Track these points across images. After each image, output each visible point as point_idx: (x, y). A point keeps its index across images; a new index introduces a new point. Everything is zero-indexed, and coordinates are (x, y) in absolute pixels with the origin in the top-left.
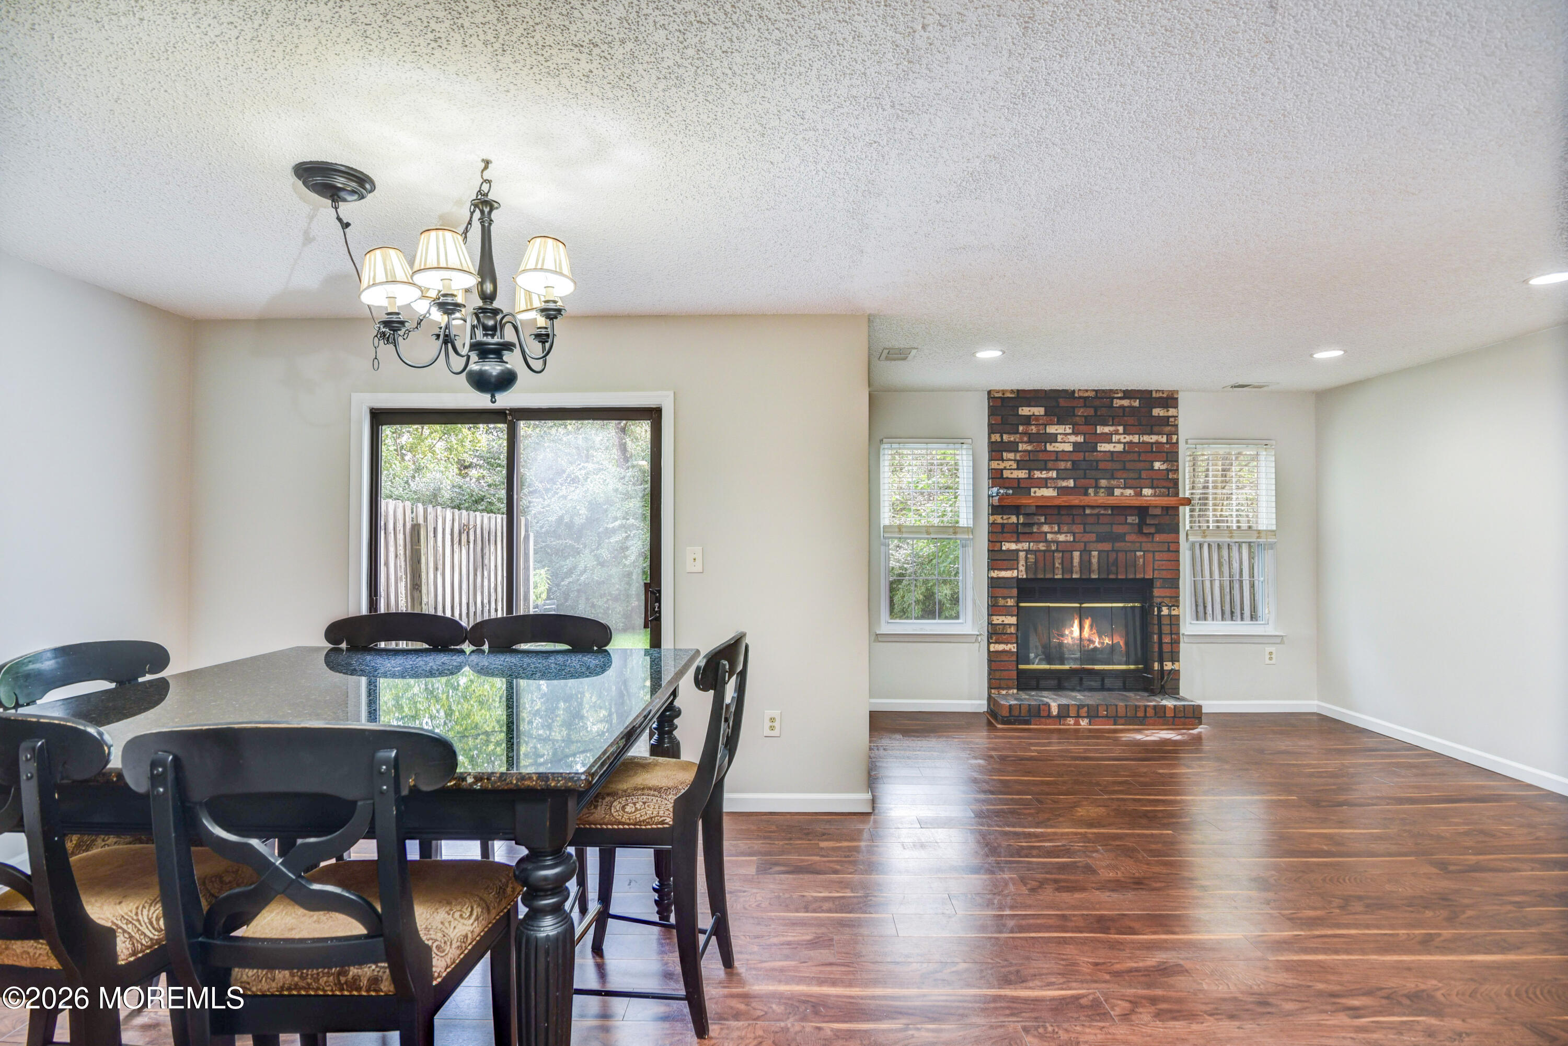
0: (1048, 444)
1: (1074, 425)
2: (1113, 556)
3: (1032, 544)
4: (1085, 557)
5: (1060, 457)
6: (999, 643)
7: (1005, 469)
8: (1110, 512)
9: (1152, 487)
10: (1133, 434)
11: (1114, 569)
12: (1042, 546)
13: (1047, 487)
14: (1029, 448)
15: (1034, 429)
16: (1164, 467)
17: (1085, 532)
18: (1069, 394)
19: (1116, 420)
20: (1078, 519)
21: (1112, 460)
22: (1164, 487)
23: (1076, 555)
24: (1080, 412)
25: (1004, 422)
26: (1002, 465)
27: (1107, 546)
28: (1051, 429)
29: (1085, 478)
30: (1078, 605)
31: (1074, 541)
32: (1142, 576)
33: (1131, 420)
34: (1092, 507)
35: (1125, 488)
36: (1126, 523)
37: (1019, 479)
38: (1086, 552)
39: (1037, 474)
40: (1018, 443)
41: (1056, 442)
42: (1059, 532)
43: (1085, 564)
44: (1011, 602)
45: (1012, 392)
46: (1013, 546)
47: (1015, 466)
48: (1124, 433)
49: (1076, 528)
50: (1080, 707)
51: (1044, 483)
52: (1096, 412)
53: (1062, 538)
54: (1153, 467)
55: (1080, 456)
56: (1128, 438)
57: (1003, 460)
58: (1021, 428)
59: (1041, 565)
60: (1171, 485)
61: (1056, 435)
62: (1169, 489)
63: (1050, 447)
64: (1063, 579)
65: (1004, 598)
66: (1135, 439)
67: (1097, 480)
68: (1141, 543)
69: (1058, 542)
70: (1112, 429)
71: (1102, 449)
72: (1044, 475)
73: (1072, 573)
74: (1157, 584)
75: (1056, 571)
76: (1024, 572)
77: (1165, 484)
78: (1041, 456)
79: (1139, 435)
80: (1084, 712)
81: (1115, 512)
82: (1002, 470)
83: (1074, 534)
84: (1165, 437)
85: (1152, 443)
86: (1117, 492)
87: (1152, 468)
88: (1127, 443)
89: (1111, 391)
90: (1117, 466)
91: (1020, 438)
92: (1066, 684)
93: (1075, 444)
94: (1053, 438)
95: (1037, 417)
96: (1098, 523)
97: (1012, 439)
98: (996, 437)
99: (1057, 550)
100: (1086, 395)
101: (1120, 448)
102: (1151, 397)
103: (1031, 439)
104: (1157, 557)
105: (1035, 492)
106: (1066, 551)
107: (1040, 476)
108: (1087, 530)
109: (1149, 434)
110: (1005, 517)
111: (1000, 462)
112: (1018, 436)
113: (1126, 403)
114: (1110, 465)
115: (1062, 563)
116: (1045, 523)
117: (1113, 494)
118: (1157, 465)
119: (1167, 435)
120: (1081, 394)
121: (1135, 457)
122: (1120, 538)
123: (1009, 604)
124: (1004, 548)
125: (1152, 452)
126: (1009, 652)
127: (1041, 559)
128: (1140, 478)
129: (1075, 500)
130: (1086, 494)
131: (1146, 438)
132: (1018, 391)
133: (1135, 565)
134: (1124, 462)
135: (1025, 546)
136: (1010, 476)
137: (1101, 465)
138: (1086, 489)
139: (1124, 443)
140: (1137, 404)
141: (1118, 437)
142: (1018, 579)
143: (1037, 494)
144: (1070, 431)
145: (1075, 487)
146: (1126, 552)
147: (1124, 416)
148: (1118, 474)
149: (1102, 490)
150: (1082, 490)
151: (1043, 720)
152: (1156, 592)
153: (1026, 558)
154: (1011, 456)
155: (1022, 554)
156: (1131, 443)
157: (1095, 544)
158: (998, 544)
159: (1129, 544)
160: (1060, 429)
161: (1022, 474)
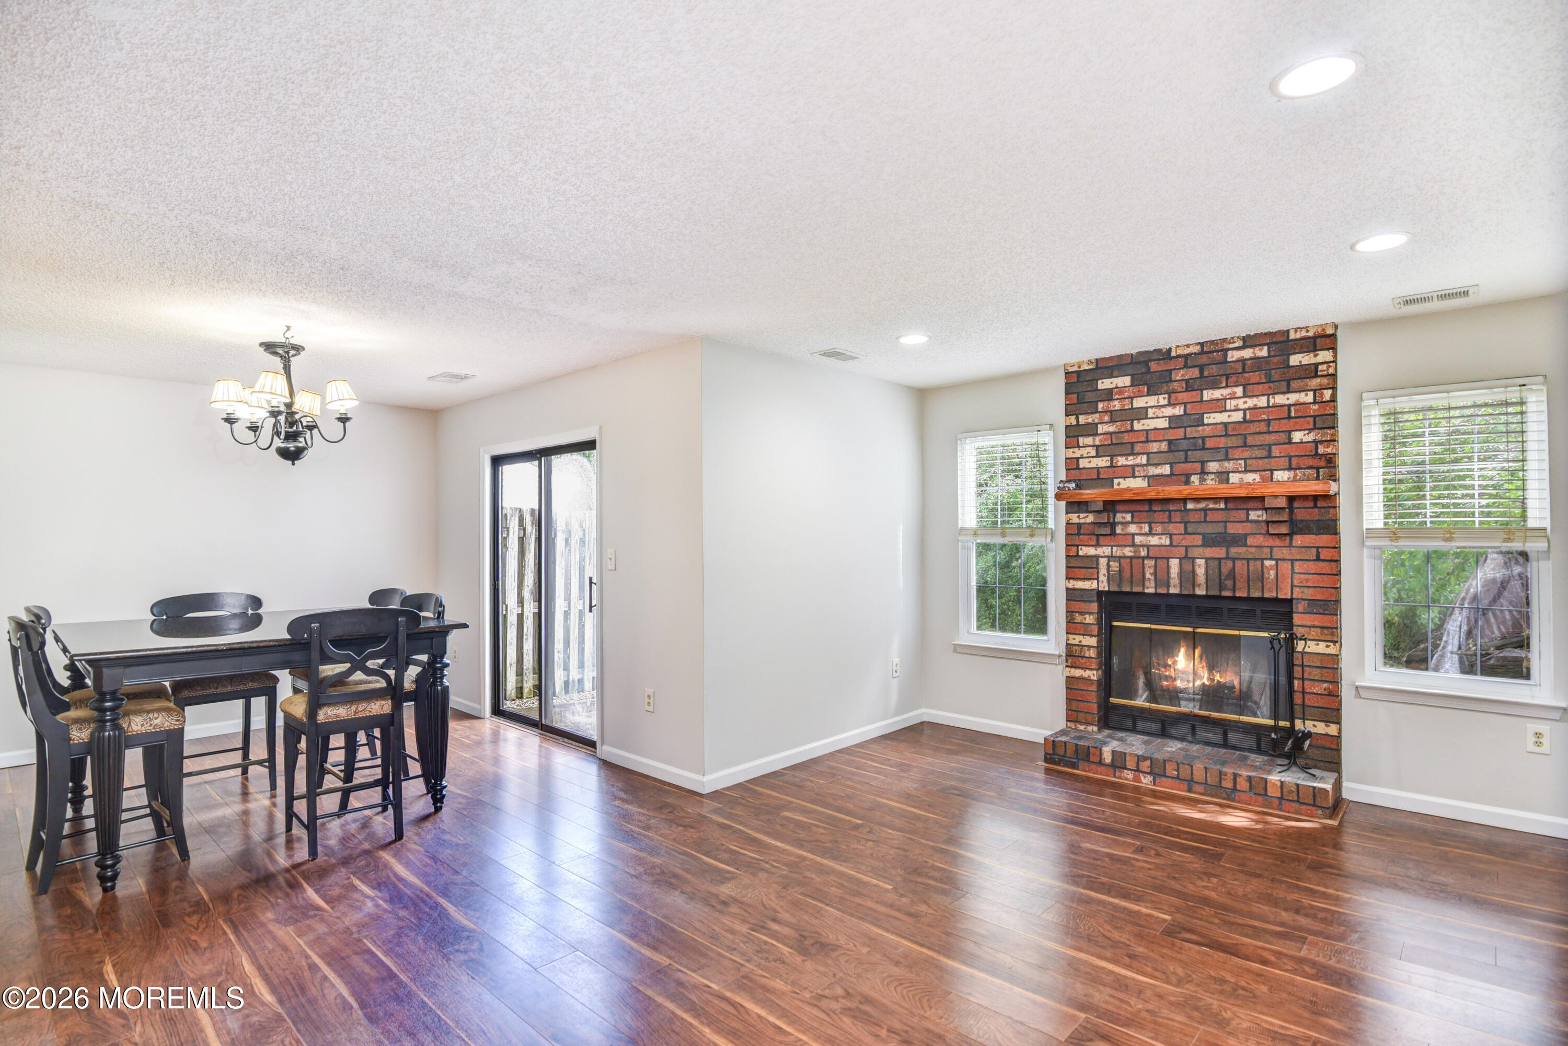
0: (1135, 422)
1: (1170, 393)
2: (1227, 566)
3: (1115, 549)
4: (1187, 567)
5: (1151, 437)
6: (1076, 667)
7: (1082, 457)
8: (1222, 506)
9: (1290, 468)
10: (1257, 396)
11: (1229, 583)
12: (1128, 551)
13: (1134, 477)
14: (1111, 428)
15: (1117, 405)
16: (1310, 437)
17: (1186, 533)
18: (1165, 355)
19: (1232, 379)
20: (1177, 517)
21: (1226, 435)
22: (1310, 468)
23: (1174, 564)
24: (1179, 375)
25: (1080, 401)
26: (1078, 453)
27: (1220, 552)
28: (1139, 403)
29: (1186, 461)
30: (1190, 629)
31: (1171, 545)
32: (1274, 595)
33: (1254, 377)
34: (1197, 500)
35: (1246, 471)
36: (1248, 521)
37: (1098, 469)
38: (1187, 559)
39: (1121, 461)
40: (1097, 424)
41: (1147, 418)
42: (1151, 533)
43: (1188, 576)
44: (1090, 619)
45: (1090, 362)
46: (1091, 551)
47: (1093, 453)
48: (1245, 395)
49: (1171, 528)
50: (1140, 759)
51: (1131, 472)
52: (1201, 372)
53: (1154, 541)
54: (1290, 439)
55: (1180, 433)
56: (1251, 402)
57: (1079, 447)
58: (1101, 406)
59: (1127, 574)
60: (1322, 463)
61: (1146, 408)
62: (1318, 469)
63: (1137, 426)
64: (1156, 595)
65: (1082, 613)
66: (1262, 402)
67: (1203, 463)
68: (1271, 548)
69: (1148, 547)
70: (1226, 392)
71: (1211, 421)
72: (1131, 461)
73: (1168, 586)
74: (1299, 607)
75: (1147, 584)
76: (1105, 584)
77: (1311, 462)
78: (1126, 438)
79: (1268, 395)
80: (1145, 765)
81: (1230, 505)
82: (1078, 459)
83: (1171, 535)
84: (1311, 394)
85: (1289, 406)
86: (1234, 478)
87: (1290, 442)
88: (1249, 409)
89: (1224, 340)
90: (1231, 442)
91: (1100, 418)
92: (1173, 732)
93: (1171, 418)
94: (1142, 414)
95: (1121, 390)
96: (1205, 521)
97: (1090, 420)
98: (1072, 419)
99: (1148, 557)
100: (1187, 351)
101: (1238, 417)
102: (1288, 340)
103: (1114, 417)
104: (1297, 569)
105: (1119, 484)
106: (1160, 558)
107: (1125, 463)
108: (1190, 530)
109: (1284, 393)
110: (1082, 515)
111: (1076, 450)
112: (1097, 415)
113: (1247, 353)
114: (1222, 442)
115: (1155, 574)
116: (1132, 522)
117: (1227, 481)
118: (1297, 436)
119: (1315, 391)
120: (1181, 351)
121: (1262, 427)
122: (1239, 540)
123: (1087, 621)
124: (1081, 553)
125: (1289, 417)
126: (1088, 680)
127: (1127, 568)
128: (1269, 456)
129: (1173, 490)
130: (1187, 482)
131: (1280, 399)
132: (1097, 360)
133: (1262, 578)
134: (1245, 436)
135: (1106, 551)
136: (1088, 466)
137: (1209, 443)
138: (1188, 476)
139: (1245, 410)
140: (1264, 352)
141: (1234, 402)
142: (1100, 594)
143: (1122, 486)
144: (1166, 402)
145: (1172, 474)
146: (1248, 560)
147: (1244, 371)
148: (1236, 453)
149: (1212, 476)
150: (1183, 478)
151: (1093, 766)
152: (1297, 619)
153: (1108, 565)
154: (1089, 440)
155: (1103, 562)
156: (1255, 408)
157: (1201, 550)
158: (1074, 549)
159: (1253, 550)
160: (1152, 400)
161: (1103, 462)
